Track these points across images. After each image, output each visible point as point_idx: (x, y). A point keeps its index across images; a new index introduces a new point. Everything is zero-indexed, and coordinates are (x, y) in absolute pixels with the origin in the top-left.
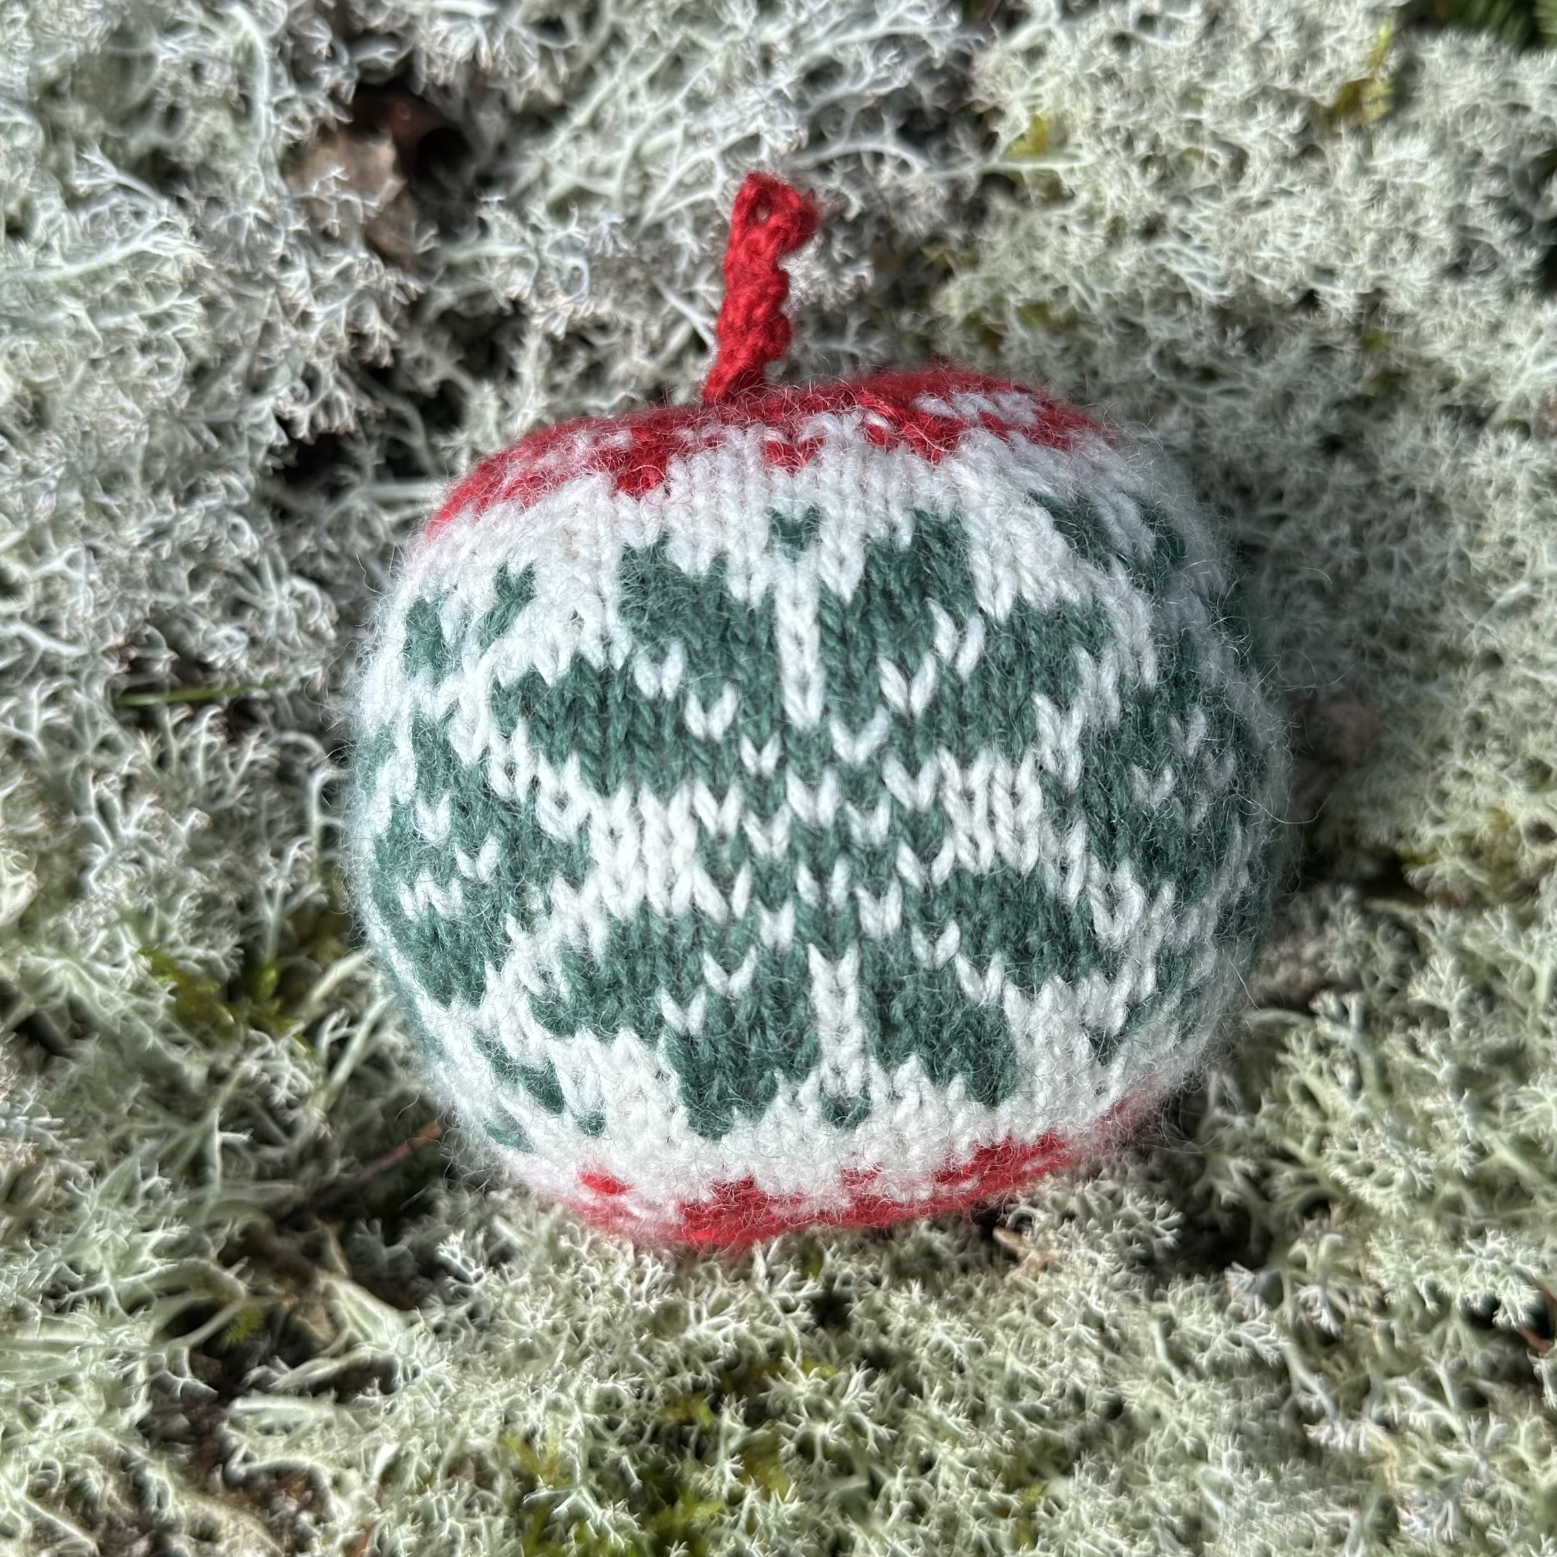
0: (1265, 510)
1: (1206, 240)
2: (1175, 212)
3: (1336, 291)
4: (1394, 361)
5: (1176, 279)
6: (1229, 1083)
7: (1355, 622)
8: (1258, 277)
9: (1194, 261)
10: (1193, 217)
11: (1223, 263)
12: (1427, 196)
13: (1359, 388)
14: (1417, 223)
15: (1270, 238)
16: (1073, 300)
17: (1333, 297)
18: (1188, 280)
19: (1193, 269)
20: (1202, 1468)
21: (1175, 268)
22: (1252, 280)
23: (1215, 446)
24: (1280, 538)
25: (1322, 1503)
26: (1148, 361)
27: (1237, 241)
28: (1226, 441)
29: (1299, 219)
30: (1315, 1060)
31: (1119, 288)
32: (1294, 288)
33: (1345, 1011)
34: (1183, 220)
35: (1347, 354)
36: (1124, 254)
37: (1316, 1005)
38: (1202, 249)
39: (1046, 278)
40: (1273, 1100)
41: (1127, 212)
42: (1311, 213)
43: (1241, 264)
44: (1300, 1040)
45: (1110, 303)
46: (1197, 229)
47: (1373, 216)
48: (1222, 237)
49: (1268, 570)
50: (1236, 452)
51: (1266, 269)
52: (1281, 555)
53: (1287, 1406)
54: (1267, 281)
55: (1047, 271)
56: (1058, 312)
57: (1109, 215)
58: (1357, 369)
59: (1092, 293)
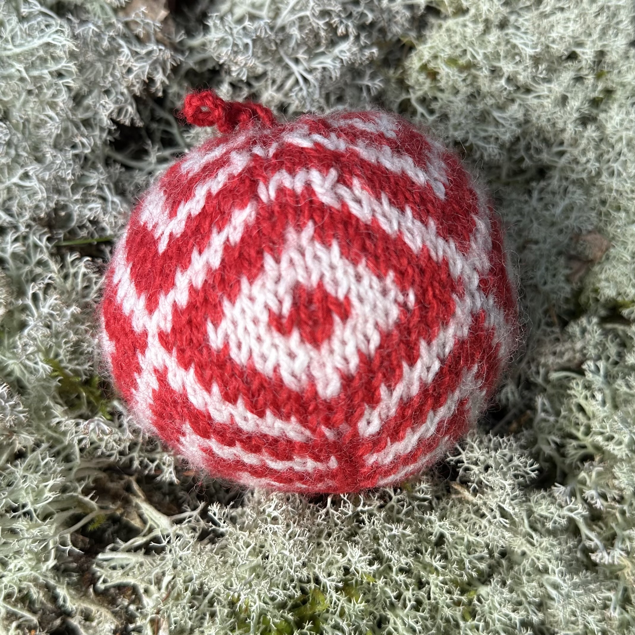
0: (556, 149)
1: (527, 29)
2: (513, 18)
3: (585, 51)
4: (610, 85)
5: (514, 46)
6: (546, 402)
7: (597, 199)
8: (551, 45)
9: (522, 38)
10: (521, 20)
11: (535, 38)
12: (622, 12)
13: (596, 94)
14: (618, 23)
15: (555, 29)
16: (469, 57)
17: (583, 53)
18: (520, 46)
19: (522, 41)
20: (546, 576)
21: (514, 41)
22: (548, 47)
23: (534, 119)
24: (563, 161)
25: (600, 590)
26: (503, 82)
27: (541, 29)
28: (539, 117)
29: (568, 19)
30: (585, 392)
31: (490, 49)
32: (566, 50)
33: (598, 369)
34: (516, 21)
35: (590, 80)
36: (492, 34)
37: (585, 367)
38: (525, 33)
39: (457, 47)
40: (565, 411)
41: (491, 17)
42: (573, 16)
43: (543, 39)
44: (577, 384)
45: (486, 56)
46: (523, 24)
47: (599, 18)
48: (534, 27)
49: (557, 177)
50: (543, 122)
51: (553, 42)
52: (563, 169)
53: (580, 547)
54: (554, 46)
55: (457, 43)
56: (462, 62)
57: (484, 17)
58: (595, 86)
59: (478, 53)
